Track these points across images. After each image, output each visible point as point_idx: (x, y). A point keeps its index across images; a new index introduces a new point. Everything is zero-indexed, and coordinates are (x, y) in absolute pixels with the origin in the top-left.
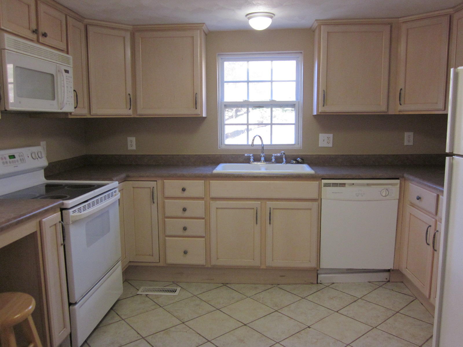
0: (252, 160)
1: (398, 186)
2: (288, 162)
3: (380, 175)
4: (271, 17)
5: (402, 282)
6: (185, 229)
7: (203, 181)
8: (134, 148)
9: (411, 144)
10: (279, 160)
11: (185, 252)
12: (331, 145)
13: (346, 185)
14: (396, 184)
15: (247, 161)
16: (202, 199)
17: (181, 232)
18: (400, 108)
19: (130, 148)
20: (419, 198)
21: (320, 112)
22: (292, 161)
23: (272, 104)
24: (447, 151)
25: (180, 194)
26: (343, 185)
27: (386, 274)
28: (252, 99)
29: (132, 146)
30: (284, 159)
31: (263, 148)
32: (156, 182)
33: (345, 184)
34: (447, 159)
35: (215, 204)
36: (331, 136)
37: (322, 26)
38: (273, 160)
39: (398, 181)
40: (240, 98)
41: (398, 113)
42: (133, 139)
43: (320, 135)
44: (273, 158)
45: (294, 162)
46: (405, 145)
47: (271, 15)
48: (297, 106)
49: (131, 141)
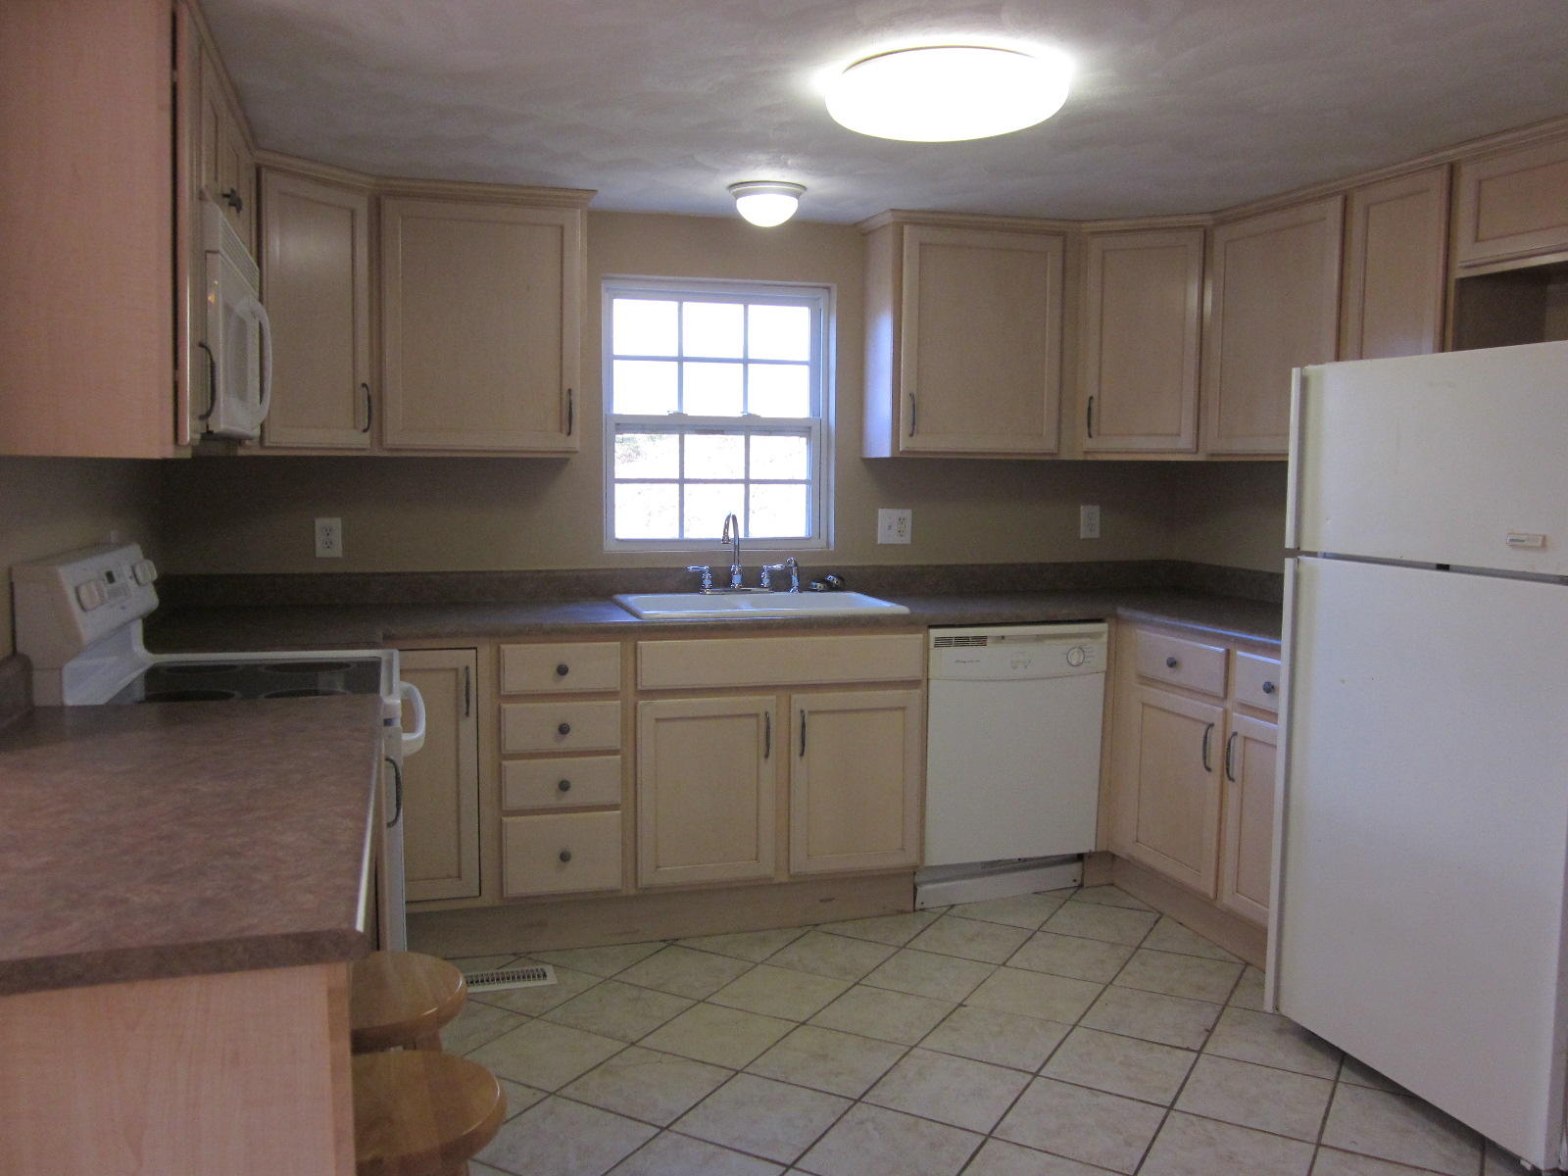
0: (707, 582)
1: (1105, 639)
2: (802, 588)
3: (1064, 612)
4: (797, 195)
5: (1112, 885)
6: (564, 786)
7: (618, 643)
8: (337, 551)
9: (1096, 534)
10: (780, 582)
11: (565, 857)
12: (907, 539)
13: (988, 641)
14: (1098, 635)
15: (693, 585)
16: (610, 694)
17: (551, 799)
18: (1090, 444)
19: (321, 551)
20: (1172, 664)
21: (903, 452)
22: (814, 584)
23: (749, 426)
25: (548, 683)
26: (981, 641)
27: (1074, 869)
28: (693, 409)
29: (329, 545)
30: (794, 579)
31: (737, 547)
32: (474, 651)
33: (985, 637)
34: (1289, 563)
35: (648, 708)
36: (907, 513)
37: (907, 229)
38: (766, 582)
39: (1102, 627)
40: (662, 405)
41: (1080, 457)
42: (336, 523)
43: (881, 512)
44: (765, 575)
45: (819, 585)
46: (1082, 537)
47: (798, 191)
48: (816, 428)
49: (329, 531)
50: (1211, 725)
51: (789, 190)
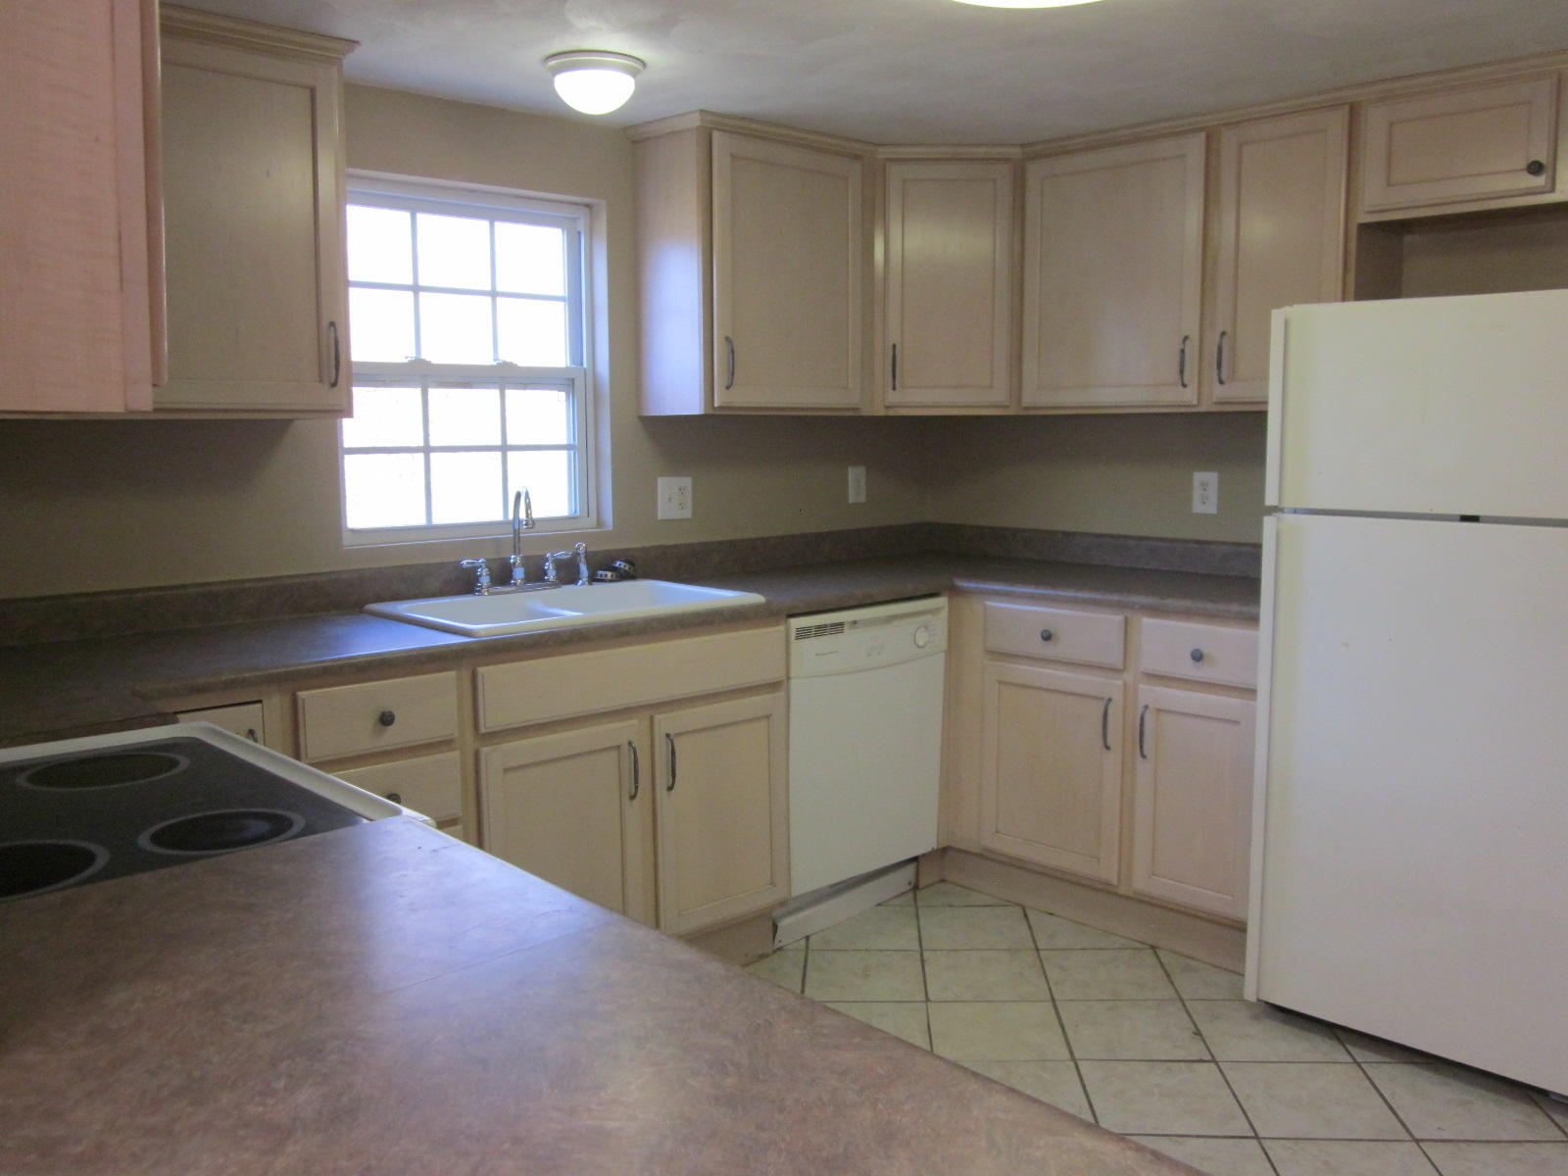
0: (485, 580)
1: (944, 614)
2: (593, 579)
3: (909, 588)
4: (634, 73)
7: (452, 674)
9: (862, 499)
10: (568, 574)
12: (687, 513)
13: (846, 627)
16: (445, 744)
18: (893, 397)
21: (721, 408)
22: (600, 572)
23: (505, 377)
24: (1270, 499)
25: (368, 738)
26: (838, 627)
28: (437, 354)
30: (584, 569)
31: (516, 532)
32: (259, 705)
33: (841, 624)
35: (495, 757)
36: (687, 482)
37: (716, 135)
38: (551, 575)
41: (881, 412)
43: (662, 482)
44: (549, 566)
45: (609, 574)
46: (850, 502)
47: (636, 67)
48: (579, 383)
50: (1110, 700)
51: (627, 65)
